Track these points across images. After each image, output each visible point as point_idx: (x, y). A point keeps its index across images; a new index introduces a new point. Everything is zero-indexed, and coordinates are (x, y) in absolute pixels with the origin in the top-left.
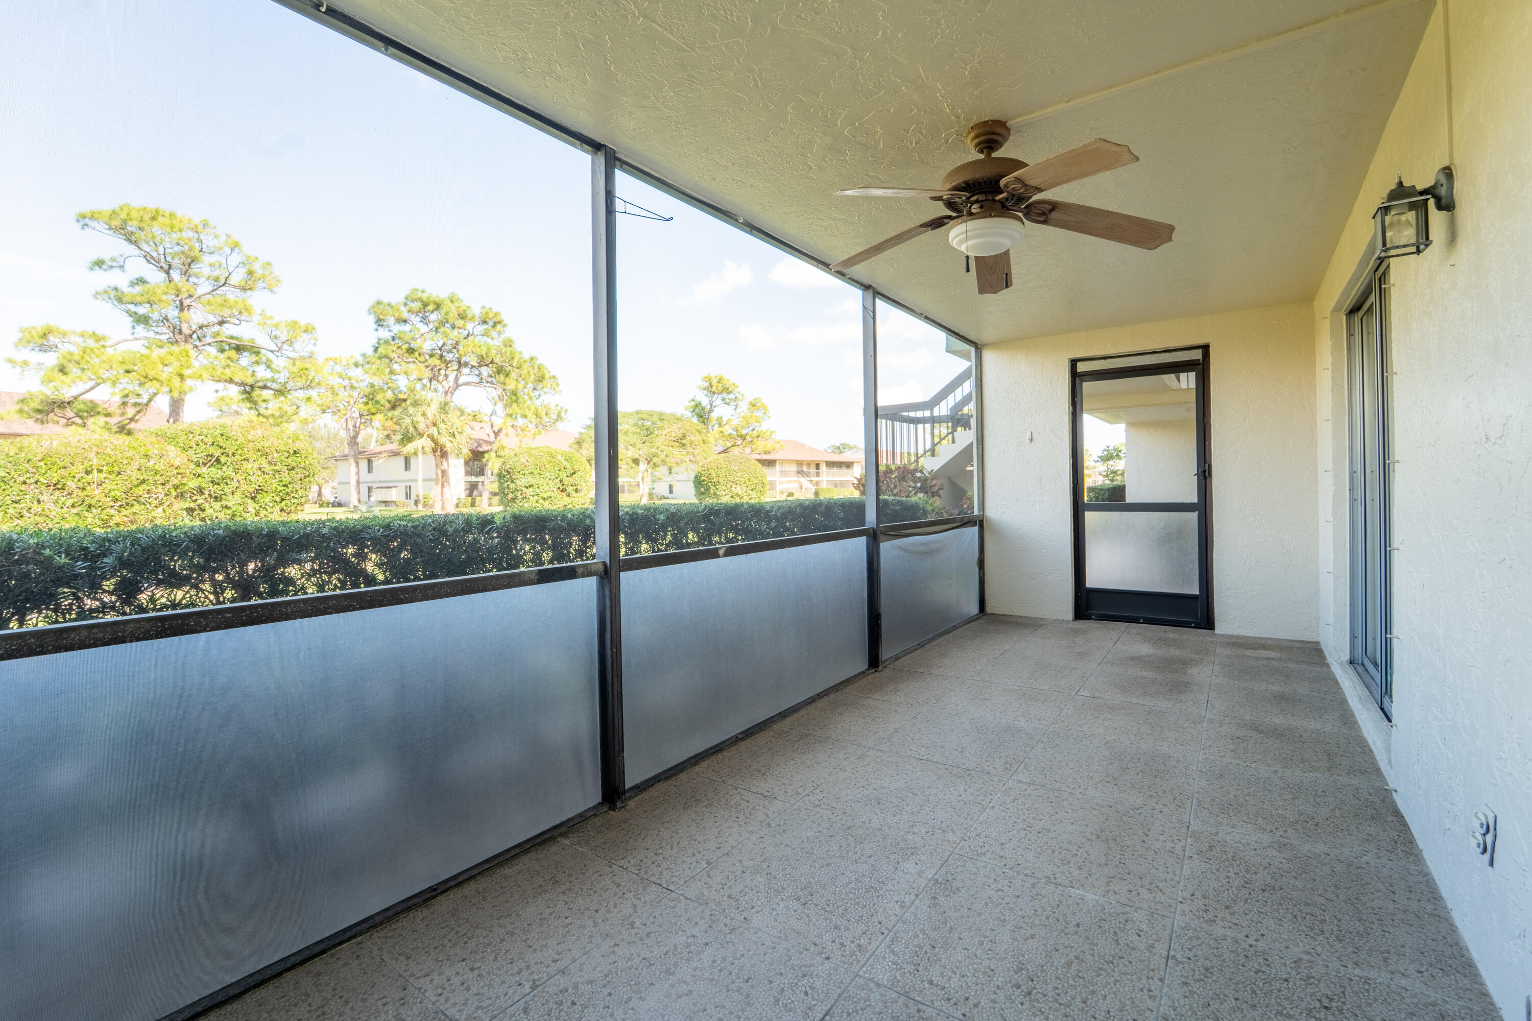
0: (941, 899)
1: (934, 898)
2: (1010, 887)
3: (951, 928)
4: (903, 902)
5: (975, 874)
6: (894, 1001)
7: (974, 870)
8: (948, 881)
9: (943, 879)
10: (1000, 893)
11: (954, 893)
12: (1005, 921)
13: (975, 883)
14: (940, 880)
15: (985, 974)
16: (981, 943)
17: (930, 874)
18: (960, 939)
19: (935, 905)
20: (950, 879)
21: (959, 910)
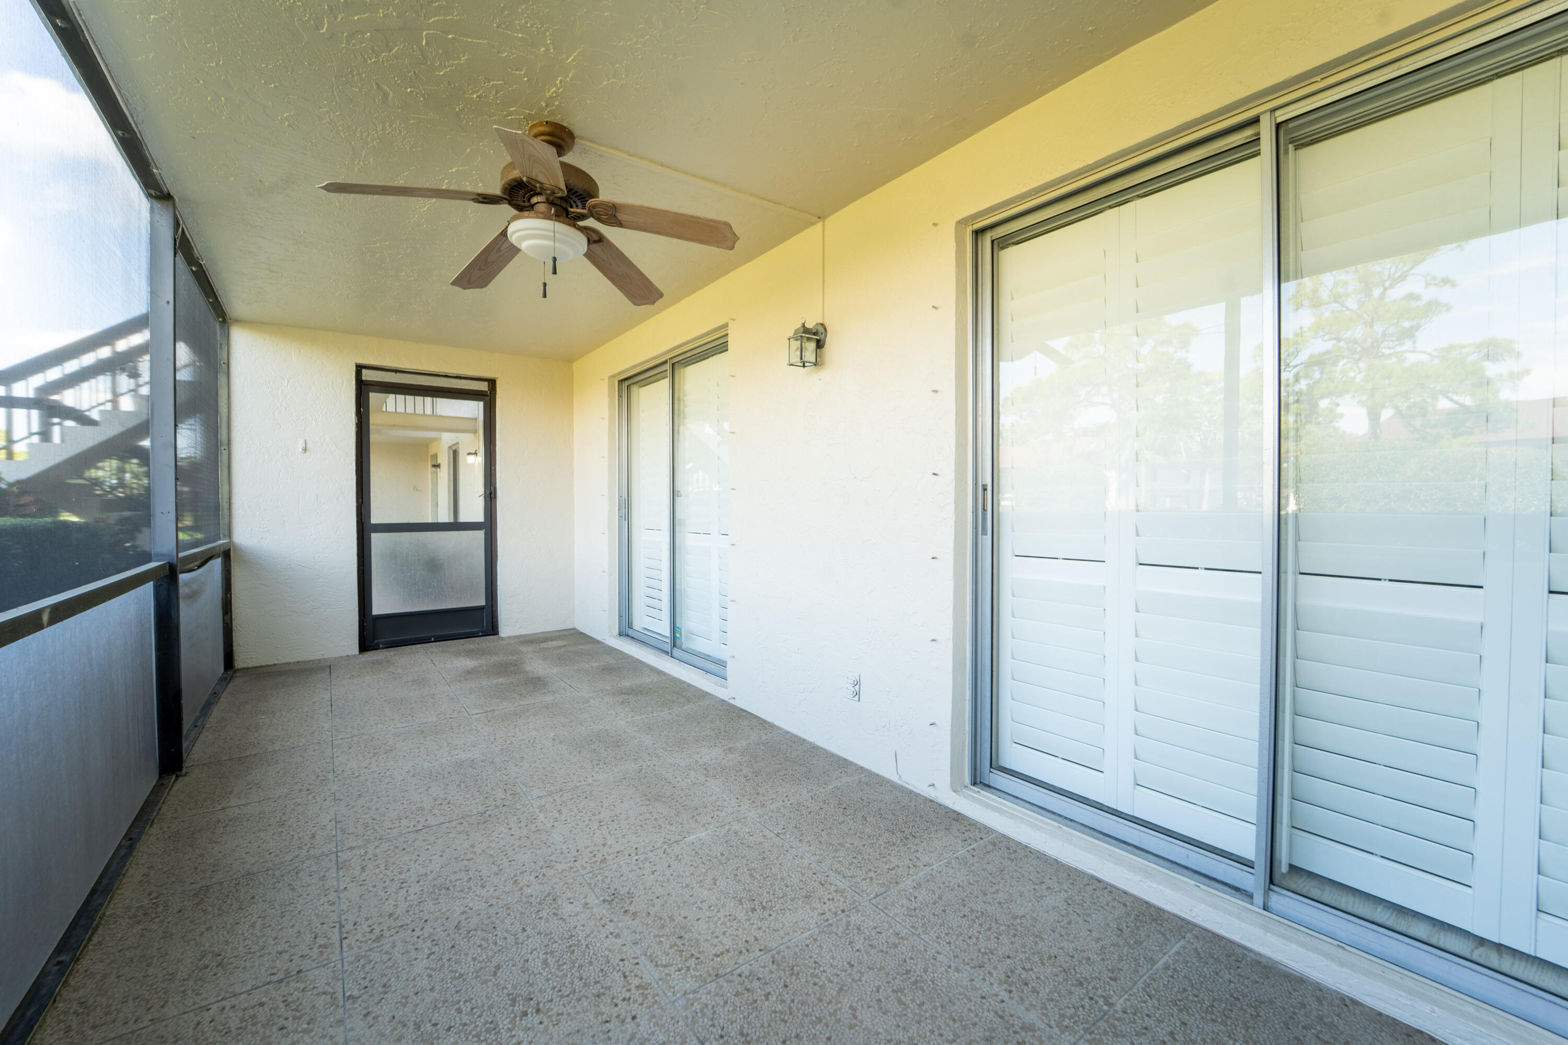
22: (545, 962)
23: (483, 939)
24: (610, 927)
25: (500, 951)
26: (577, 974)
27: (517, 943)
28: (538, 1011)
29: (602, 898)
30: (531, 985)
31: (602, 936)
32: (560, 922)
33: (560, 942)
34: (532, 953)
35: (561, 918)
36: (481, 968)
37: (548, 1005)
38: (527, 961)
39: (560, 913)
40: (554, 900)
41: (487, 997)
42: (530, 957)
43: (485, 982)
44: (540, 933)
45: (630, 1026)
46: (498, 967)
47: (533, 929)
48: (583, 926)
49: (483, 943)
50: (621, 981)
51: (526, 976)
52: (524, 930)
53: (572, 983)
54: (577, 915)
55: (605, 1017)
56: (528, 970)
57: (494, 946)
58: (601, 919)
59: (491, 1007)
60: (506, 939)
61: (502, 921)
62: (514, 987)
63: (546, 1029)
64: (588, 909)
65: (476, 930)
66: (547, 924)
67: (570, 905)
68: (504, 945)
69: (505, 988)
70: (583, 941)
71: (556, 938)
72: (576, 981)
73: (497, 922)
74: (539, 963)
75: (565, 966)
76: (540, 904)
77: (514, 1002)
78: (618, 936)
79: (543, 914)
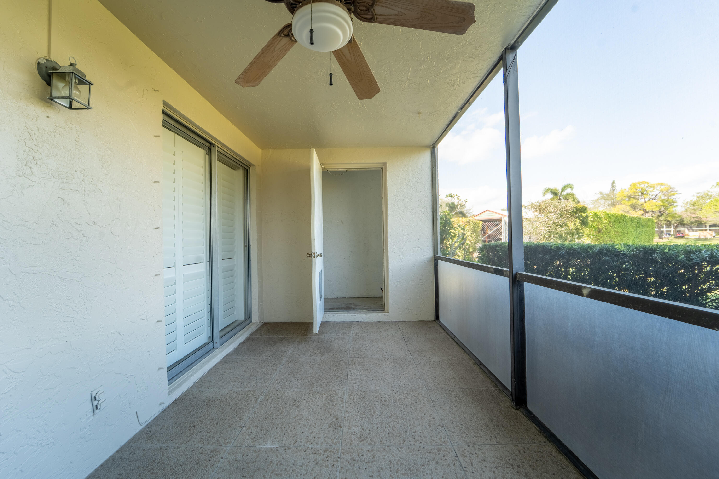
0: (334, 420)
1: (337, 419)
2: (307, 436)
3: (325, 410)
4: (348, 413)
5: (325, 437)
6: (332, 388)
7: (326, 439)
8: (336, 429)
9: (338, 429)
10: (311, 431)
11: (330, 424)
12: (306, 420)
13: (323, 432)
14: (339, 428)
15: (309, 401)
16: (313, 409)
17: (345, 429)
18: (321, 408)
19: (335, 417)
20: (335, 430)
21: (325, 418)
22: (374, 413)
23: (394, 431)
24: (347, 415)
25: (388, 423)
26: (366, 405)
27: (382, 423)
28: (381, 400)
29: (342, 429)
30: (381, 407)
31: (352, 413)
32: (363, 425)
33: (366, 417)
34: (378, 417)
35: (362, 427)
36: (396, 419)
37: (378, 401)
38: (380, 415)
39: (361, 429)
40: (360, 437)
41: (395, 409)
42: (379, 416)
43: (395, 414)
44: (372, 424)
45: (360, 389)
46: (390, 417)
47: (374, 427)
48: (355, 420)
49: (394, 428)
50: (355, 399)
51: (382, 410)
52: (377, 428)
53: (369, 403)
54: (355, 426)
55: (365, 393)
56: (381, 412)
57: (390, 425)
58: (348, 420)
59: (394, 406)
60: (385, 427)
61: (385, 435)
62: (386, 409)
63: (380, 396)
64: (350, 427)
65: (396, 436)
66: (368, 426)
67: (356, 431)
68: (386, 424)
69: (389, 410)
70: (359, 414)
71: (367, 419)
72: (367, 404)
73: (387, 436)
74: (377, 413)
75: (369, 409)
76: (367, 437)
77: (387, 405)
78: (347, 411)
79: (368, 432)
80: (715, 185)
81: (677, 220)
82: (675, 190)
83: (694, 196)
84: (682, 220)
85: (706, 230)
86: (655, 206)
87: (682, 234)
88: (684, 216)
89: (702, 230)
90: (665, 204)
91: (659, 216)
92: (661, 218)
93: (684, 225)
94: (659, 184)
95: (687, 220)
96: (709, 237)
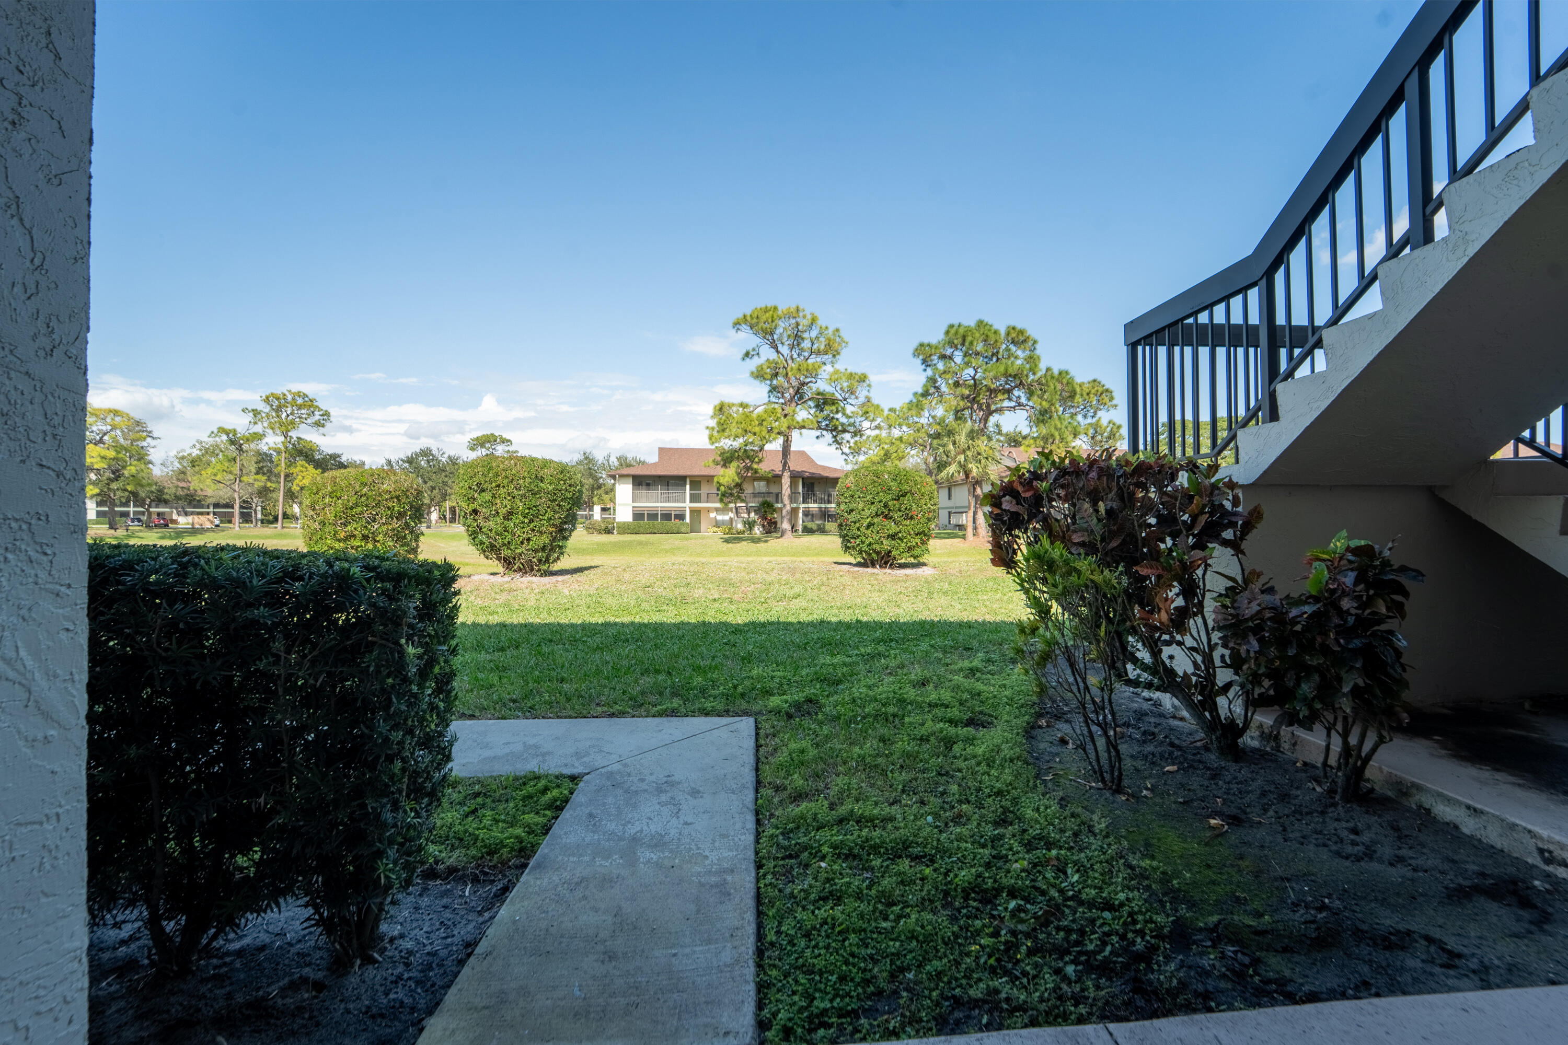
80: (216, 431)
81: (152, 492)
82: (149, 429)
83: (194, 446)
84: (161, 491)
85: (208, 514)
86: (99, 459)
87: (164, 519)
88: (166, 484)
89: (202, 514)
90: (121, 456)
91: (111, 480)
92: (114, 486)
93: (166, 502)
94: (110, 411)
95: (170, 491)
96: (208, 525)
